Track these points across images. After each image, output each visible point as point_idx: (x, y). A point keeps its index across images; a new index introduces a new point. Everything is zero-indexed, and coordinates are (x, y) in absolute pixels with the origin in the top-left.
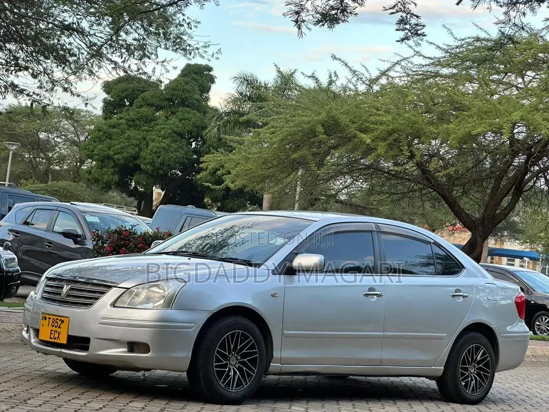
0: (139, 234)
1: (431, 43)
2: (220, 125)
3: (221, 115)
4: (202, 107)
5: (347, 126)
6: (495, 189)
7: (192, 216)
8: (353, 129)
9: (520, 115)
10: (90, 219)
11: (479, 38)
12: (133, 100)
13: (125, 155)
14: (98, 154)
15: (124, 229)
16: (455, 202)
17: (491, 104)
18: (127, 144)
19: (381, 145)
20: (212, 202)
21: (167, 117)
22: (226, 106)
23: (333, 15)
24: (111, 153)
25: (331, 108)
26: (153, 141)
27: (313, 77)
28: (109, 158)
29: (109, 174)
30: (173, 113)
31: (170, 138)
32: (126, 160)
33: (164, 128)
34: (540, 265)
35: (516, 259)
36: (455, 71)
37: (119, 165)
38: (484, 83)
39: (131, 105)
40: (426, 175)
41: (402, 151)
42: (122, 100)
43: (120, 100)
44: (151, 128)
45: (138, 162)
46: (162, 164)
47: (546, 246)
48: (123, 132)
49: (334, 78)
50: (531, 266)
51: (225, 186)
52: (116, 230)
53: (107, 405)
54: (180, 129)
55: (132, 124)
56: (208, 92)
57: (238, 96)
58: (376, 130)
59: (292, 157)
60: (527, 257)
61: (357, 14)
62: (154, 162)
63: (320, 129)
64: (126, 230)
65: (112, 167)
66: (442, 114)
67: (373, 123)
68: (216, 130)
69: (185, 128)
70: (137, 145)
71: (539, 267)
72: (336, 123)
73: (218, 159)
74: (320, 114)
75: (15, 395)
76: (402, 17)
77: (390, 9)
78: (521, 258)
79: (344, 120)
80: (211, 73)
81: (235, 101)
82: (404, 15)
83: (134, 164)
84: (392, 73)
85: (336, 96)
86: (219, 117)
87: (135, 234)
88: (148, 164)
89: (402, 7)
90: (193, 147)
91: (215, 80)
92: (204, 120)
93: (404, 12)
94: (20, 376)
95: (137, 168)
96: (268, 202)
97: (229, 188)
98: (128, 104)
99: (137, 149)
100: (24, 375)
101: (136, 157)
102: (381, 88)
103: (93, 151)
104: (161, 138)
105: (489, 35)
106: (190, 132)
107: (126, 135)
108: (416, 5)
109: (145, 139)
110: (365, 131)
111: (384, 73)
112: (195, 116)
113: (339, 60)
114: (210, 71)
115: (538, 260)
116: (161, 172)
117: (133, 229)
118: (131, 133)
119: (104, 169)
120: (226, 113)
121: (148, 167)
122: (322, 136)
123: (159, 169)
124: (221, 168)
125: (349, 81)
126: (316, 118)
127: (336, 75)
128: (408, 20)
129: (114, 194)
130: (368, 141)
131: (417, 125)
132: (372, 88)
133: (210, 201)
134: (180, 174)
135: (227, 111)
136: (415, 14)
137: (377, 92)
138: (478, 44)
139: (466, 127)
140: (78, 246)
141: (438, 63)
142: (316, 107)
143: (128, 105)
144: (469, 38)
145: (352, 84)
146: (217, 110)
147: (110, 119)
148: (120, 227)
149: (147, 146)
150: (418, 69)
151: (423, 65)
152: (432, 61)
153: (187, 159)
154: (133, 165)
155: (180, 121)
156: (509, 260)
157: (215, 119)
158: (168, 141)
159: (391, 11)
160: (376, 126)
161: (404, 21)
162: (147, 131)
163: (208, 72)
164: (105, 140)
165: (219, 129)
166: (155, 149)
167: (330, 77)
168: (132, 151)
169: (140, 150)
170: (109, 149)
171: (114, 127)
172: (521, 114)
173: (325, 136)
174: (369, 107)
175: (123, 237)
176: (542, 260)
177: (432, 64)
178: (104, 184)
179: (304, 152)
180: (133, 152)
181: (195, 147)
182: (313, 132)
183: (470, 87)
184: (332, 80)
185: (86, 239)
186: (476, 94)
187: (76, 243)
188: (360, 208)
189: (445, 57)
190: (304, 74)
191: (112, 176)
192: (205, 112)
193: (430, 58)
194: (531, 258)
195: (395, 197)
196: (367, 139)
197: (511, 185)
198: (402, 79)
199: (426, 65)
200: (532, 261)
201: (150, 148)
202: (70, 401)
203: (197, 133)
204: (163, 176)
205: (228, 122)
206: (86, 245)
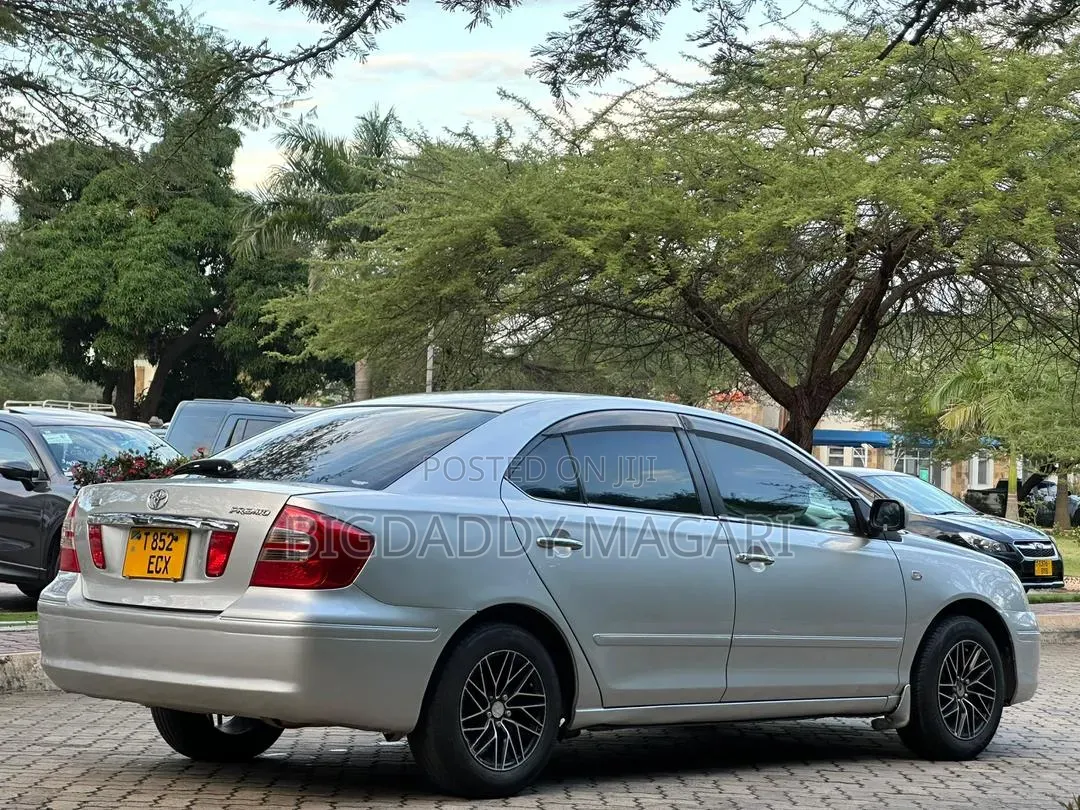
0: (165, 462)
1: (689, 57)
2: (261, 229)
3: (261, 209)
4: (220, 195)
5: (545, 226)
6: (827, 324)
7: (247, 417)
8: (557, 231)
9: (871, 186)
10: (52, 438)
11: (778, 43)
12: (80, 190)
13: (74, 299)
14: (17, 302)
15: (134, 455)
16: (755, 355)
17: (814, 168)
18: (74, 277)
19: (611, 259)
20: (254, 379)
21: (151, 220)
22: (269, 191)
23: (599, 57)
24: (44, 297)
25: (510, 194)
26: (128, 267)
27: (467, 134)
28: (40, 307)
29: (42, 339)
30: (162, 210)
31: (163, 260)
32: (76, 309)
33: (148, 241)
34: (893, 457)
35: (845, 448)
36: (736, 106)
37: (63, 320)
38: (795, 127)
39: (76, 198)
40: (697, 309)
41: (654, 266)
42: (57, 189)
43: (54, 191)
44: (122, 244)
45: (101, 311)
46: (150, 312)
47: (903, 419)
48: (65, 254)
49: (506, 134)
50: (875, 459)
51: (308, 356)
52: (119, 460)
53: (196, 799)
54: (179, 241)
55: (85, 238)
56: (229, 165)
57: (292, 171)
58: (600, 230)
59: (442, 292)
60: (868, 443)
61: (645, 53)
62: (132, 309)
63: (492, 235)
64: (141, 458)
65: (49, 326)
66: (720, 192)
67: (591, 217)
68: (253, 239)
69: (189, 238)
70: (95, 279)
71: (890, 461)
72: (519, 220)
73: (297, 305)
74: (488, 206)
75: (20, 795)
76: (721, 50)
77: (699, 37)
78: (857, 445)
79: (538, 214)
80: (230, 126)
81: (287, 180)
82: (725, 46)
83: (92, 316)
84: (614, 117)
85: (511, 169)
86: (257, 212)
87: (159, 464)
88: (122, 314)
89: (721, 34)
90: (207, 274)
91: (242, 139)
92: (226, 220)
93: (726, 41)
94: (8, 759)
95: (99, 324)
96: (366, 374)
97: (316, 358)
98: (69, 196)
99: (96, 286)
100: (14, 756)
101: (95, 302)
102: (595, 147)
103: (8, 296)
104: (143, 262)
105: (796, 35)
106: (200, 246)
107: (73, 259)
108: (746, 29)
109: (110, 266)
110: (578, 233)
111: (600, 118)
112: (207, 214)
113: (514, 98)
114: (229, 122)
115: (889, 446)
116: (149, 329)
117: (154, 455)
118: (80, 255)
119: (32, 331)
120: (271, 203)
121: (122, 320)
122: (498, 249)
123: (144, 322)
124: (302, 323)
125: (534, 136)
126: (483, 215)
127: (509, 128)
128: (733, 55)
129: (55, 378)
130: (589, 252)
131: (676, 216)
132: (578, 147)
133: (248, 378)
134: (186, 329)
135: (272, 200)
136: (745, 44)
137: (589, 155)
138: (776, 53)
139: (773, 215)
140: (33, 493)
141: (702, 93)
142: (478, 194)
143: (70, 200)
144: (761, 43)
145: (539, 143)
146: (249, 198)
147: (36, 229)
148: (128, 452)
149: (116, 278)
150: (667, 108)
151: (674, 99)
152: (691, 91)
153: (199, 299)
154: (90, 318)
155: (179, 225)
156: (832, 451)
157: (248, 217)
158: (157, 267)
159: (702, 41)
160: (598, 223)
161: (724, 58)
162: (114, 249)
163: (225, 125)
164: (29, 272)
165: (258, 236)
166: (133, 284)
167: (499, 132)
168: (87, 290)
169: (104, 287)
170: (40, 289)
171: (46, 246)
172: (873, 183)
173: (503, 248)
174: (582, 187)
175: (134, 472)
176: (898, 446)
177: (693, 96)
178: (33, 359)
179: (464, 280)
180: (88, 292)
181: (212, 275)
182: (479, 243)
183: (770, 137)
184: (502, 138)
185: (48, 478)
186: (780, 149)
187: (29, 487)
188: (544, 372)
189: (716, 82)
190: (449, 131)
191: (50, 343)
192: (227, 205)
193: (688, 85)
194: (876, 445)
195: (637, 353)
196: (584, 247)
197: (856, 317)
198: (638, 127)
199: (681, 99)
200: (876, 450)
201: (122, 282)
202: (125, 797)
203: (215, 246)
204: (151, 336)
205: (277, 221)
206: (50, 489)
